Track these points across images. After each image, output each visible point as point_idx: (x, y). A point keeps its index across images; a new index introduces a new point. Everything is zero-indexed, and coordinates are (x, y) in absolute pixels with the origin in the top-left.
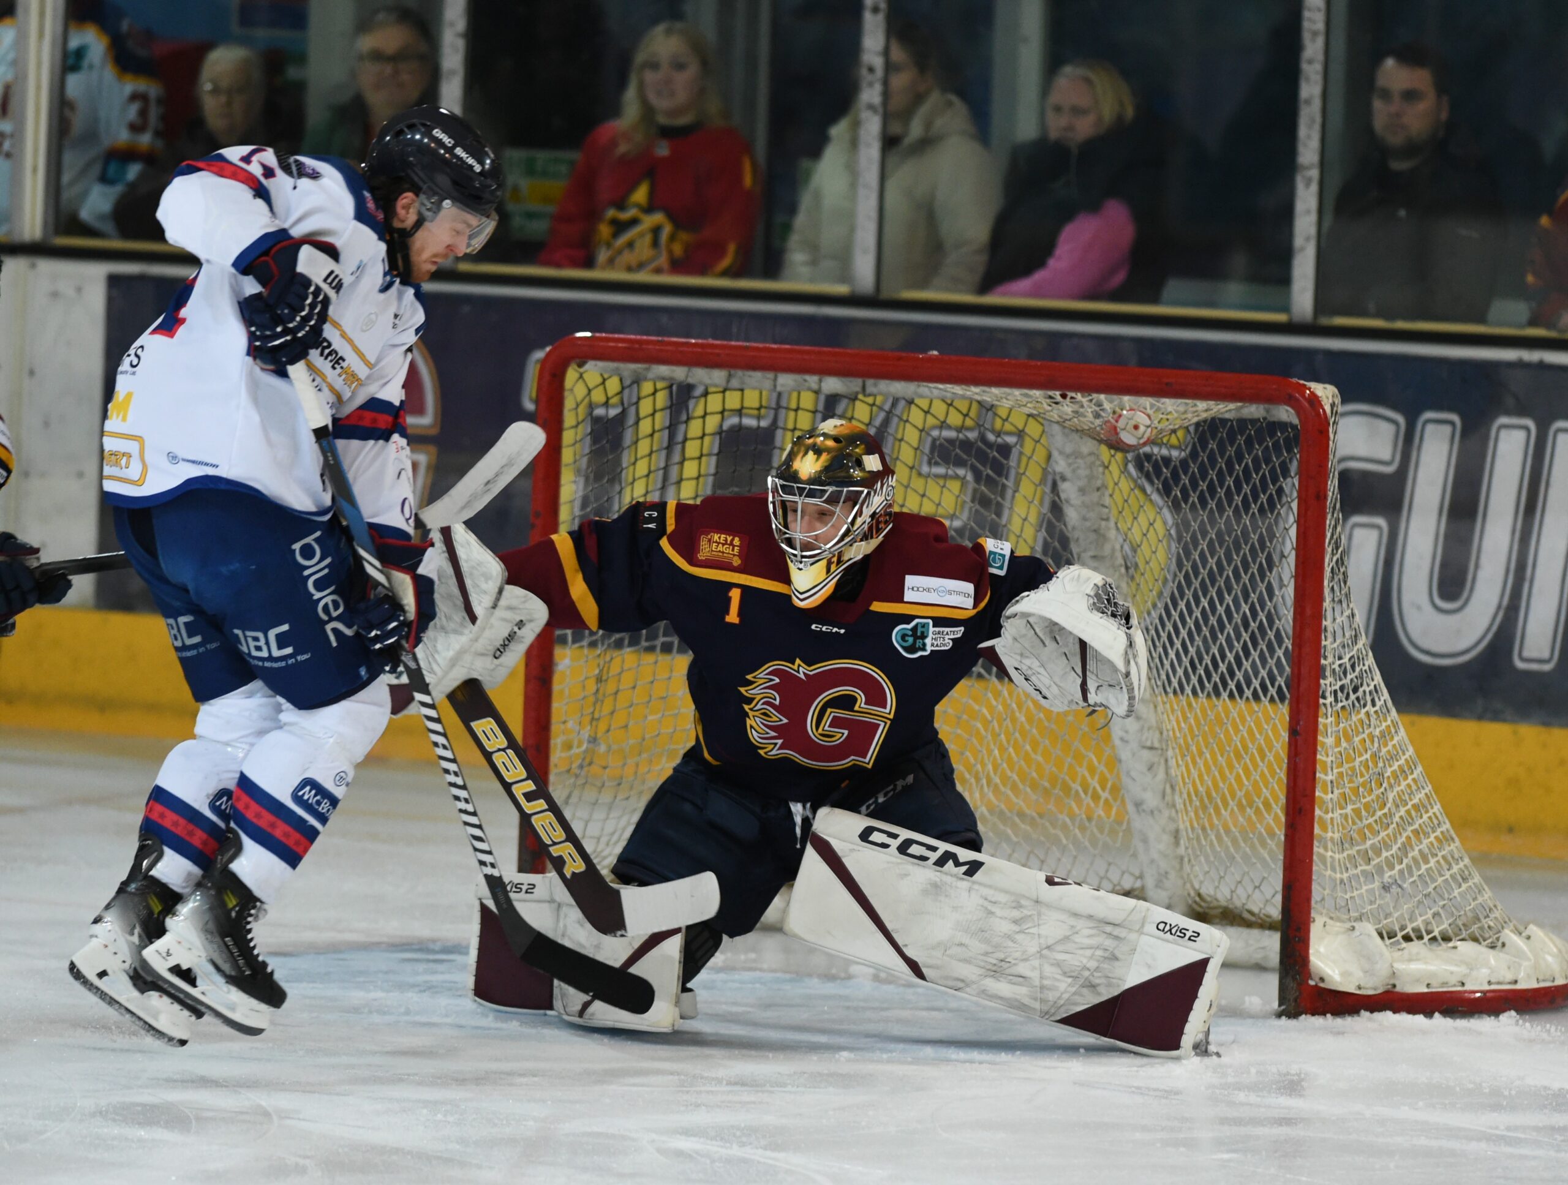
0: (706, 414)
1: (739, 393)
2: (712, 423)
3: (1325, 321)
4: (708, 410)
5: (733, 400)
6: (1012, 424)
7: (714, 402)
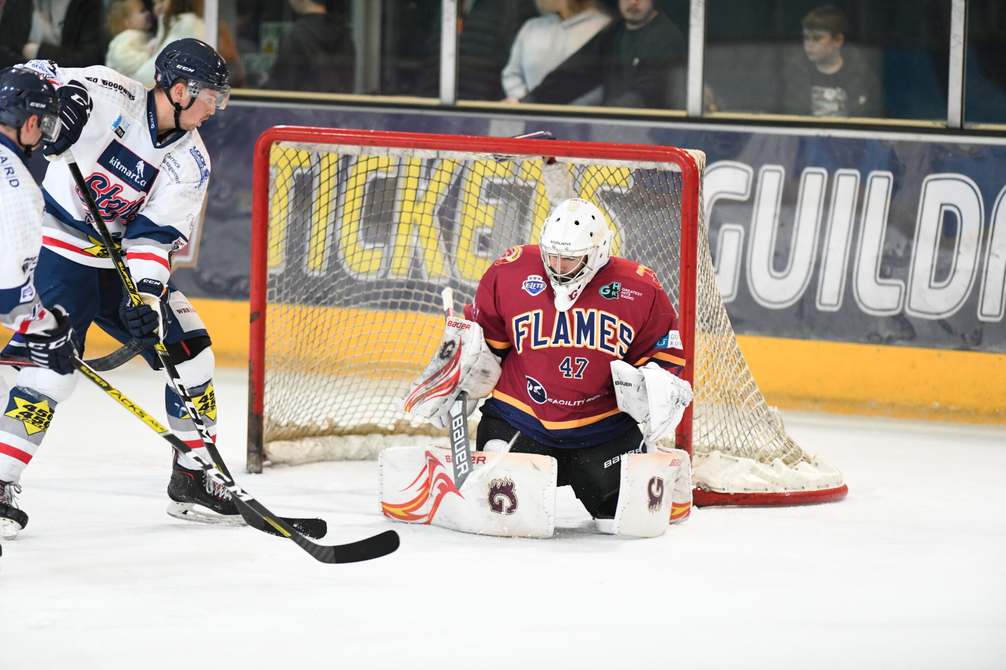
0: (357, 174)
1: (376, 159)
2: (361, 179)
3: (708, 115)
4: (359, 172)
5: (372, 165)
6: (532, 176)
7: (362, 167)
